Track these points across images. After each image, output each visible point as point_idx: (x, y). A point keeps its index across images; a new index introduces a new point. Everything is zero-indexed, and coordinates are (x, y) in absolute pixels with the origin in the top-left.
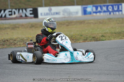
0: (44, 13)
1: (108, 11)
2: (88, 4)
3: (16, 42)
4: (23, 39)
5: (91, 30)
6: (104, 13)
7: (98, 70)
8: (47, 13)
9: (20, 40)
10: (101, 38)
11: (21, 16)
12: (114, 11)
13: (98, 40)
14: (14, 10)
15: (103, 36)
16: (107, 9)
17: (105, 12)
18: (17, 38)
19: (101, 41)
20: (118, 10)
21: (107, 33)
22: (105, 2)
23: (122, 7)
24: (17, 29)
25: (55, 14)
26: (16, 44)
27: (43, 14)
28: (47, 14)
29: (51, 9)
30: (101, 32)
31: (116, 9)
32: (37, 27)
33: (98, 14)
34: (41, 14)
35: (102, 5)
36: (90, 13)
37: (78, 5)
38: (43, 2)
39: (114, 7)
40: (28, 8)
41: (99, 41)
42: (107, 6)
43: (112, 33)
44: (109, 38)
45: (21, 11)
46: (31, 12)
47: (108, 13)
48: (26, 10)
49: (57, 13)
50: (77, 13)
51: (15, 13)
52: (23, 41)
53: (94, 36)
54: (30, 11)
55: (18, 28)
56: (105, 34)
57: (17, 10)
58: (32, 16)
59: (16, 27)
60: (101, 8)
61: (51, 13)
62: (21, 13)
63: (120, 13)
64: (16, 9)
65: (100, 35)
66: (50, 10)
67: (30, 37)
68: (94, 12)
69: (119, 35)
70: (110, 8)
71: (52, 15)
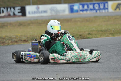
1: (94, 9)
2: (75, 2)
3: (4, 40)
4: (12, 37)
5: (78, 28)
7: (85, 67)
9: (8, 38)
10: (88, 36)
11: (10, 15)
12: (100, 9)
13: (85, 38)
14: (2, 9)
15: (89, 34)
16: (94, 7)
17: (91, 10)
18: (5, 37)
19: (87, 38)
20: (104, 8)
21: (94, 31)
23: (108, 5)
26: (4, 42)
27: (31, 12)
28: (35, 12)
30: (88, 30)
31: (102, 7)
32: (25, 26)
33: (85, 12)
34: (29, 13)
35: (88, 3)
36: (77, 11)
37: (65, 3)
38: (31, 1)
39: (101, 5)
40: (16, 7)
41: (86, 39)
42: (94, 4)
43: (98, 31)
44: (95, 36)
45: (9, 9)
46: (19, 11)
47: (95, 11)
48: (14, 8)
49: (44, 12)
50: (64, 11)
51: (3, 12)
52: (12, 40)
53: (80, 34)
55: (7, 26)
56: (91, 32)
57: (6, 9)
58: (20, 14)
59: (4, 26)
60: (88, 7)
62: (9, 12)
63: (106, 11)
64: (4, 8)
65: (87, 32)
66: (38, 8)
67: (18, 36)
68: (81, 10)
69: (105, 32)
70: (97, 7)
71: (39, 13)
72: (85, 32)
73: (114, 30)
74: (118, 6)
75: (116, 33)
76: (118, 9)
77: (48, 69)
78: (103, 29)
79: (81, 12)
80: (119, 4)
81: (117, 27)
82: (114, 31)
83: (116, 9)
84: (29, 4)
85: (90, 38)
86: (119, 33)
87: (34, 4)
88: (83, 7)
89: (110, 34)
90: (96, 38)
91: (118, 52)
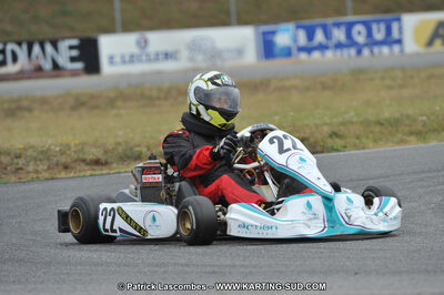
0: (123, 57)
1: (351, 42)
2: (278, 19)
3: (21, 162)
4: (49, 149)
5: (292, 114)
6: (338, 52)
8: (132, 56)
9: (35, 154)
10: (330, 142)
11: (39, 69)
12: (372, 42)
13: (319, 148)
14: (10, 47)
15: (334, 135)
16: (349, 35)
17: (339, 46)
18: (25, 149)
19: (328, 152)
20: (389, 40)
21: (352, 123)
22: (340, 12)
24: (27, 114)
25: (161, 57)
26: (21, 169)
27: (118, 59)
28: (132, 59)
29: (146, 42)
30: (327, 120)
31: (379, 35)
32: (96, 107)
33: (316, 55)
34: (111, 59)
35: (330, 21)
36: (288, 53)
37: (242, 22)
38: (118, 16)
39: (374, 27)
40: (63, 39)
41: (322, 152)
42: (350, 26)
43: (367, 124)
44: (357, 142)
45: (36, 49)
46: (75, 53)
47: (353, 51)
48: (54, 44)
49: (167, 56)
50: (240, 52)
51: (15, 58)
52: (48, 159)
54: (71, 48)
55: (30, 110)
56: (342, 128)
57: (25, 46)
58: (79, 65)
59: (20, 108)
60: (327, 35)
61: (147, 55)
62: (37, 57)
63: (396, 48)
64: (20, 44)
65: (326, 129)
66: (143, 44)
67: (72, 145)
68: (301, 49)
69: (391, 128)
70: (359, 34)
71: (149, 60)
72: (317, 126)
73: (425, 118)
74: (440, 31)
75: (435, 130)
76: (438, 43)
77: (182, 265)
78: (387, 115)
79: (303, 56)
80: (442, 24)
81: (437, 108)
82: (424, 124)
83: (430, 43)
84: (110, 30)
85: (337, 150)
87: (127, 27)
88: (311, 36)
89: (411, 133)
90: (358, 149)
91: (440, 198)
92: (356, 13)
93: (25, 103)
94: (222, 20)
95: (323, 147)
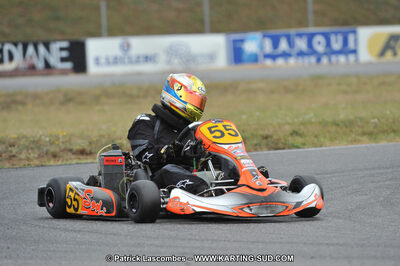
0: (107, 59)
1: (311, 51)
2: (247, 28)
3: (14, 150)
4: (40, 139)
5: (258, 114)
6: (300, 60)
7: (281, 243)
8: (116, 58)
9: (27, 144)
10: (291, 140)
11: (32, 68)
12: (330, 52)
13: (280, 145)
14: (7, 47)
15: (295, 133)
16: (310, 45)
17: (301, 54)
18: (18, 138)
19: (289, 148)
20: (346, 50)
21: (311, 123)
22: (302, 23)
23: (356, 41)
24: (20, 108)
25: (141, 59)
26: (14, 156)
27: (103, 61)
28: (116, 61)
29: (129, 46)
30: (288, 119)
31: (337, 45)
32: (82, 103)
33: (280, 61)
34: (97, 61)
35: (293, 31)
36: (255, 59)
37: (215, 30)
38: (104, 22)
39: (333, 38)
40: (55, 41)
41: (284, 149)
42: (311, 37)
43: (324, 124)
44: (316, 140)
45: (31, 49)
46: (65, 54)
47: (313, 59)
48: (47, 46)
49: (147, 59)
50: (212, 57)
51: (11, 57)
52: (39, 148)
53: (266, 133)
54: (62, 49)
55: (23, 104)
56: (302, 127)
57: (20, 47)
58: (68, 65)
59: (15, 102)
60: (291, 44)
61: (129, 58)
62: (31, 57)
63: (352, 58)
64: (16, 45)
65: (288, 128)
66: (126, 48)
67: (61, 136)
68: (267, 56)
69: (346, 128)
70: (319, 44)
71: (131, 62)
72: (280, 125)
73: (376, 120)
74: (390, 44)
75: (384, 132)
76: (389, 54)
77: (157, 246)
78: (342, 117)
79: (269, 62)
80: (394, 38)
81: (388, 112)
82: (376, 126)
83: (382, 54)
84: (97, 34)
85: (298, 147)
86: (394, 131)
87: (112, 32)
88: (276, 45)
89: (364, 134)
90: (316, 147)
91: (388, 193)
92: (317, 24)
93: (19, 98)
94: (196, 28)
95: (285, 144)
